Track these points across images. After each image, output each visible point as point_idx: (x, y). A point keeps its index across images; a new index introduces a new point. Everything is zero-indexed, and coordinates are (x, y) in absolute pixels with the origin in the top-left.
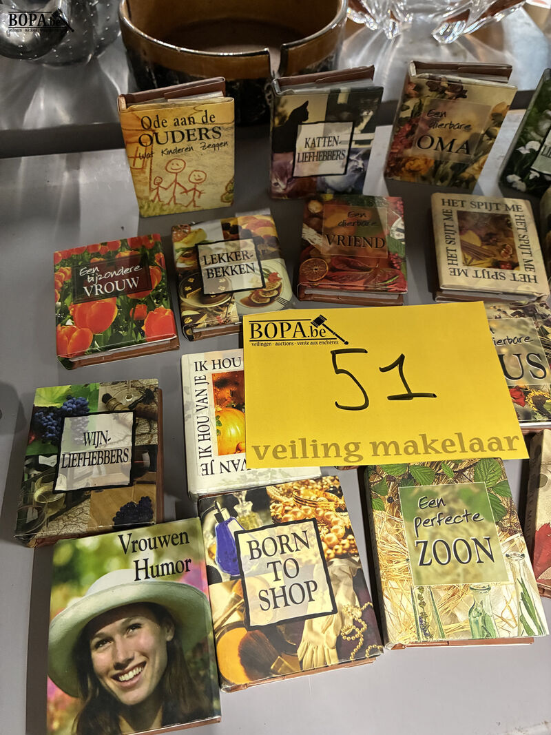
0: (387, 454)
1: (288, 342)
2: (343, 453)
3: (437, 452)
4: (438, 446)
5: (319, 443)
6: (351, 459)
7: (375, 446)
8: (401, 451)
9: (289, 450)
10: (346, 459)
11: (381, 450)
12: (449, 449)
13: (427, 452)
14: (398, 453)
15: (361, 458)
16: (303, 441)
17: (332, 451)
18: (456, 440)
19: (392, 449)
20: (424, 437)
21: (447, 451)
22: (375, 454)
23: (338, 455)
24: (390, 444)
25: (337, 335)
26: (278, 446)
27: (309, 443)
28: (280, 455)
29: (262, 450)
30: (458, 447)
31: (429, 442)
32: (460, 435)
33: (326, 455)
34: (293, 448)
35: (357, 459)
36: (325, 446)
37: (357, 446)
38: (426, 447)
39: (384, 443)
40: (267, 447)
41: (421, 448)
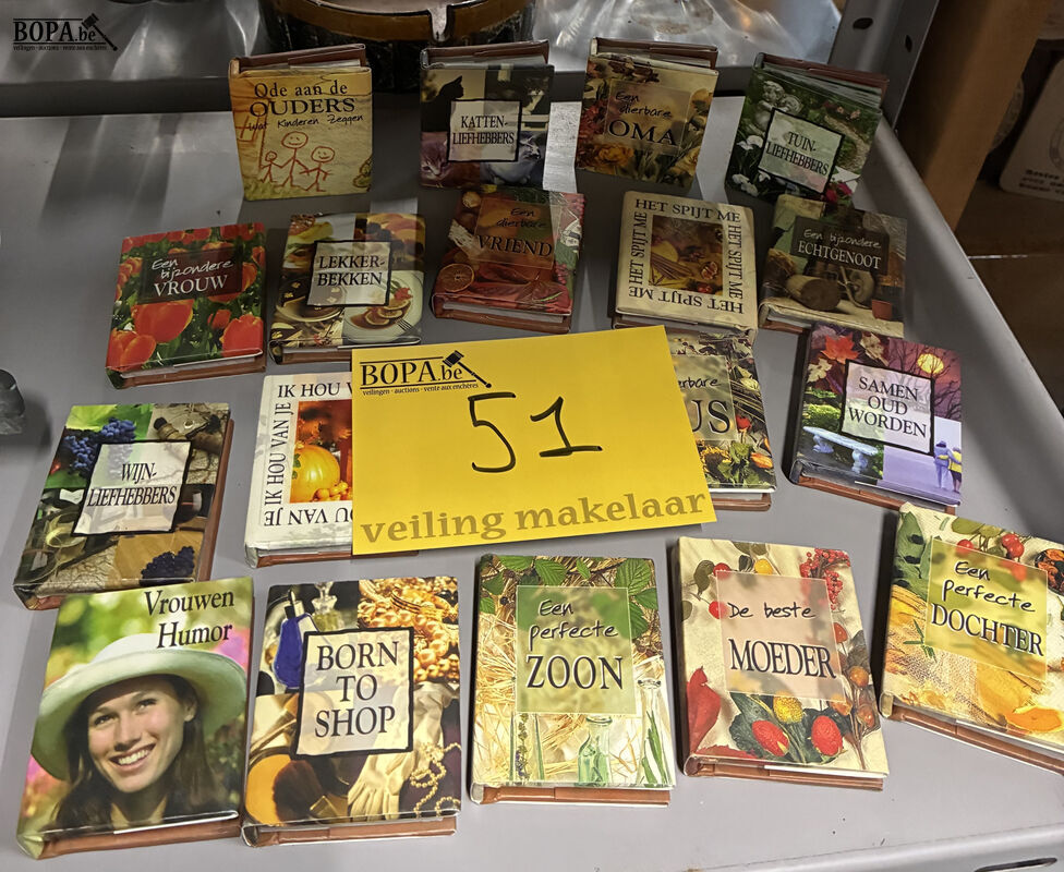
0: (536, 525)
1: (413, 388)
2: (480, 527)
3: (601, 520)
4: (602, 512)
5: (449, 518)
6: (490, 535)
7: (521, 517)
8: (555, 521)
9: (410, 528)
10: (484, 536)
11: (529, 521)
12: (616, 515)
13: (588, 521)
14: (550, 524)
15: (503, 533)
16: (429, 516)
17: (466, 527)
18: (625, 503)
19: (543, 520)
20: (584, 501)
21: (614, 519)
22: (522, 527)
23: (474, 531)
24: (541, 513)
25: (476, 376)
26: (394, 524)
27: (436, 517)
28: (398, 535)
29: (374, 530)
30: (627, 512)
31: (590, 508)
32: (630, 497)
33: (459, 532)
34: (416, 525)
35: (498, 534)
36: (457, 520)
37: (498, 518)
38: (587, 514)
39: (532, 512)
40: (380, 526)
41: (580, 517)
